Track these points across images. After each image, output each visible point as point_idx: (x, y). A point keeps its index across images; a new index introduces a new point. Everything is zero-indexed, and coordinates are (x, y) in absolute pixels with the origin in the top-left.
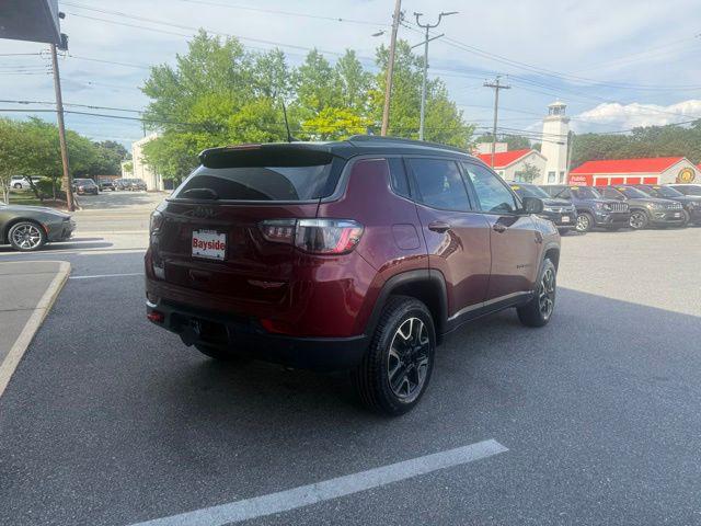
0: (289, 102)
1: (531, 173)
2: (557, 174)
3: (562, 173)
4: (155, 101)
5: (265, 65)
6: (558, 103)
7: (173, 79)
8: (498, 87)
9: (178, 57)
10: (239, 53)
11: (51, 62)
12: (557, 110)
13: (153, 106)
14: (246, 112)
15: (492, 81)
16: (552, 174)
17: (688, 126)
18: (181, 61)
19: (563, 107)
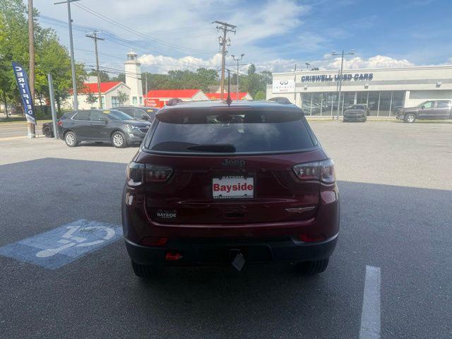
1: (122, 98)
2: (138, 99)
3: (141, 98)
6: (132, 53)
8: (96, 39)
12: (132, 57)
15: (91, 33)
16: (135, 98)
17: (195, 71)
19: (136, 56)
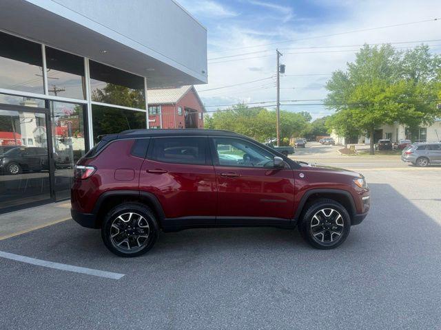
0: (429, 79)
4: (331, 92)
5: (411, 57)
7: (344, 78)
9: (348, 64)
10: (391, 53)
11: (276, 80)
13: (329, 95)
14: (389, 92)
18: (350, 66)
